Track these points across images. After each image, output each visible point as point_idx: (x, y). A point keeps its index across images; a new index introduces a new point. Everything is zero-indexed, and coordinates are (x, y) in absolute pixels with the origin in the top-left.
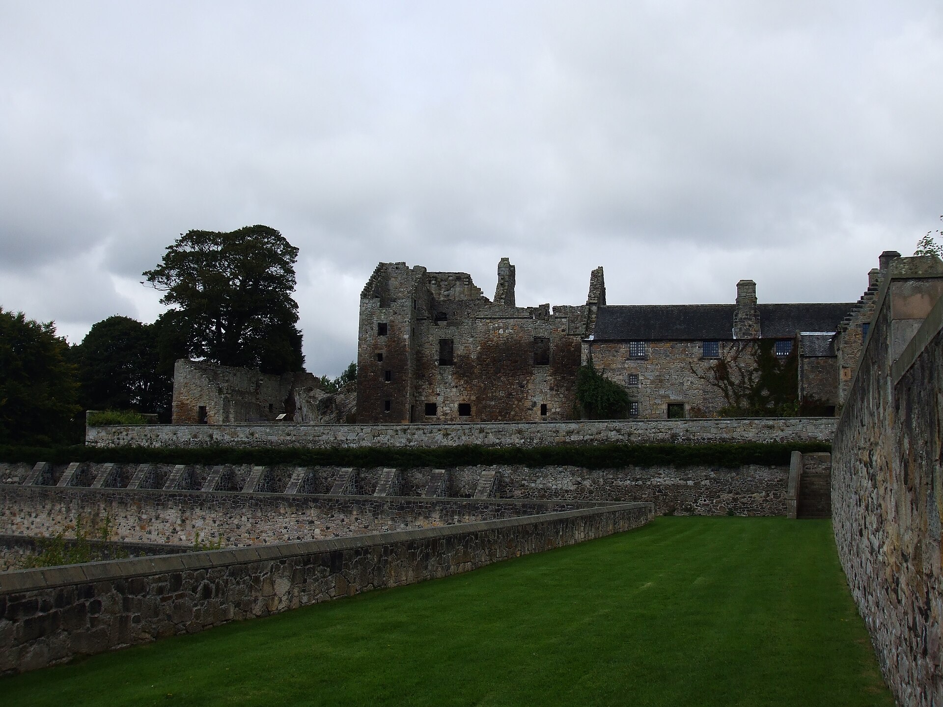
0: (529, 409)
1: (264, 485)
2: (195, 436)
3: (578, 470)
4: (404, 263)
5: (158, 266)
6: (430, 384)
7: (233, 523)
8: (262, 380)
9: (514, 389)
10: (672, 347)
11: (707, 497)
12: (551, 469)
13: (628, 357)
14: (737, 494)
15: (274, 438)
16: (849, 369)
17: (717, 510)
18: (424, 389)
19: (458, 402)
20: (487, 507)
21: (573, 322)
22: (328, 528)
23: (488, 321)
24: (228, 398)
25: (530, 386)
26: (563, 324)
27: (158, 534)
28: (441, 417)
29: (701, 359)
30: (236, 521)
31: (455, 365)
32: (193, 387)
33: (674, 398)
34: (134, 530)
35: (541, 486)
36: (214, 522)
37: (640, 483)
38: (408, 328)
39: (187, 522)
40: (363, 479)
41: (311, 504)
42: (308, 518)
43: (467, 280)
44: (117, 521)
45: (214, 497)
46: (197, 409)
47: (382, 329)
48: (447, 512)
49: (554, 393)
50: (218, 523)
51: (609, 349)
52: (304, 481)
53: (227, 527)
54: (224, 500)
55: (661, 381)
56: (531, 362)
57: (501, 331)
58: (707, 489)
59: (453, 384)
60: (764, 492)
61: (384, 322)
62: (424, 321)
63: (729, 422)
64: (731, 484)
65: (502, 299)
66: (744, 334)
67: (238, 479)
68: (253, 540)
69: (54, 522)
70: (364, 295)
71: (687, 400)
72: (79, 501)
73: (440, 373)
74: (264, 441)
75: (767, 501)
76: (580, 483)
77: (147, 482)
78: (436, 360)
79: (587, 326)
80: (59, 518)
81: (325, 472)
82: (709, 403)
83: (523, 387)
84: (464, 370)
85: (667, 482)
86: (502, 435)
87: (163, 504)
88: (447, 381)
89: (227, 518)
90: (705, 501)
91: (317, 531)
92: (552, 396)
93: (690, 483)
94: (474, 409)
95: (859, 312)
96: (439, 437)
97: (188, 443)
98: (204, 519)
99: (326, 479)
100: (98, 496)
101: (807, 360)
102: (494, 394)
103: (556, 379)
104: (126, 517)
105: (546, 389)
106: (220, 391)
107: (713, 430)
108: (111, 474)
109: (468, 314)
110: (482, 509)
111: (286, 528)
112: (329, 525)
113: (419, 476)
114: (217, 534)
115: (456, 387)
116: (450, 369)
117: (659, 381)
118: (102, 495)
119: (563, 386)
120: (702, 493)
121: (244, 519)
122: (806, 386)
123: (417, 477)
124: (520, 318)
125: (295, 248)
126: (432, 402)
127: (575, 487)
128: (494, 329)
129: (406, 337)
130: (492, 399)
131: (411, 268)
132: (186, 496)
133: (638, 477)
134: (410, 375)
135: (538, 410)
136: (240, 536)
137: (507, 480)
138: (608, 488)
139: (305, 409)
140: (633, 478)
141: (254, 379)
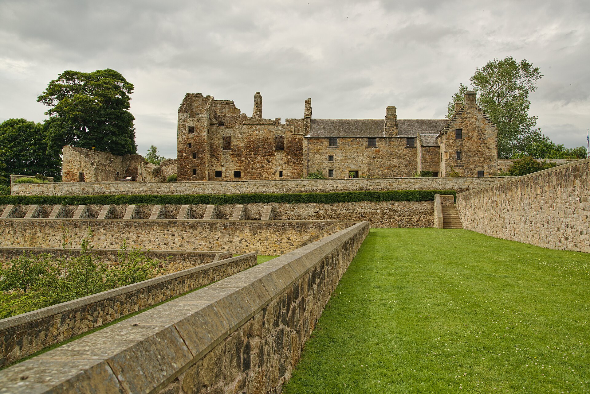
0: (273, 174)
1: (135, 215)
2: (84, 189)
3: (317, 205)
4: (201, 94)
5: (44, 93)
6: (218, 160)
7: (124, 237)
8: (113, 159)
9: (264, 163)
10: (352, 141)
11: (387, 218)
12: (302, 205)
13: (328, 146)
14: (403, 217)
15: (132, 190)
16: (448, 153)
17: (393, 225)
18: (214, 163)
19: (234, 170)
20: (276, 225)
21: (297, 127)
22: (183, 238)
23: (250, 126)
24: (97, 168)
25: (273, 162)
26: (292, 129)
27: (76, 244)
28: (224, 178)
29: (367, 148)
30: (126, 236)
31: (232, 150)
32: (75, 162)
33: (353, 168)
34: (60, 242)
35: (296, 214)
36: (113, 236)
37: (351, 211)
38: (206, 130)
39: (95, 237)
40: (195, 211)
41: (173, 225)
42: (171, 233)
43: (232, 104)
44: (49, 237)
45: (112, 222)
46: (78, 174)
47: (191, 130)
48: (253, 228)
49: (287, 165)
50: (115, 236)
51: (318, 142)
52: (160, 213)
53: (121, 239)
54: (119, 224)
55: (346, 159)
56: (274, 149)
57: (257, 132)
58: (388, 214)
59: (231, 160)
60: (418, 216)
61: (192, 126)
62: (214, 126)
63: (390, 180)
64: (400, 212)
65: (257, 114)
66: (390, 135)
67: (118, 212)
68: (137, 246)
69: (5, 239)
70: (180, 111)
71: (360, 169)
72: (22, 227)
73: (223, 154)
74: (126, 192)
75: (420, 220)
76: (318, 212)
77: (60, 215)
78: (221, 147)
79: (306, 130)
80: (8, 237)
81: (171, 207)
82: (371, 171)
83: (269, 162)
84: (238, 154)
85: (366, 211)
86: (266, 187)
87: (79, 227)
88: (227, 158)
89: (120, 234)
90: (386, 220)
91: (176, 240)
92: (285, 167)
93: (378, 211)
94: (242, 174)
95: (454, 123)
96: (231, 188)
97: (79, 193)
98: (106, 234)
99: (172, 211)
100: (35, 224)
101: (424, 148)
102: (254, 166)
103: (287, 158)
104: (54, 235)
105: (282, 163)
106: (92, 164)
107: (382, 184)
108: (36, 211)
109: (236, 123)
110: (274, 226)
111: (157, 238)
112: (184, 236)
113: (228, 209)
114: (114, 243)
115: (233, 162)
116: (230, 152)
117: (345, 159)
118: (38, 222)
119: (291, 162)
120: (384, 217)
121: (131, 234)
122: (424, 162)
123: (226, 209)
124: (268, 125)
125: (131, 85)
126: (219, 170)
127: (315, 214)
128: (254, 131)
129: (205, 134)
130: (252, 169)
131: (205, 96)
132: (94, 222)
133: (350, 208)
134: (207, 155)
135: (278, 174)
136: (129, 244)
137: (278, 211)
138: (334, 214)
139: (144, 174)
140: (348, 209)
141: (109, 158)
